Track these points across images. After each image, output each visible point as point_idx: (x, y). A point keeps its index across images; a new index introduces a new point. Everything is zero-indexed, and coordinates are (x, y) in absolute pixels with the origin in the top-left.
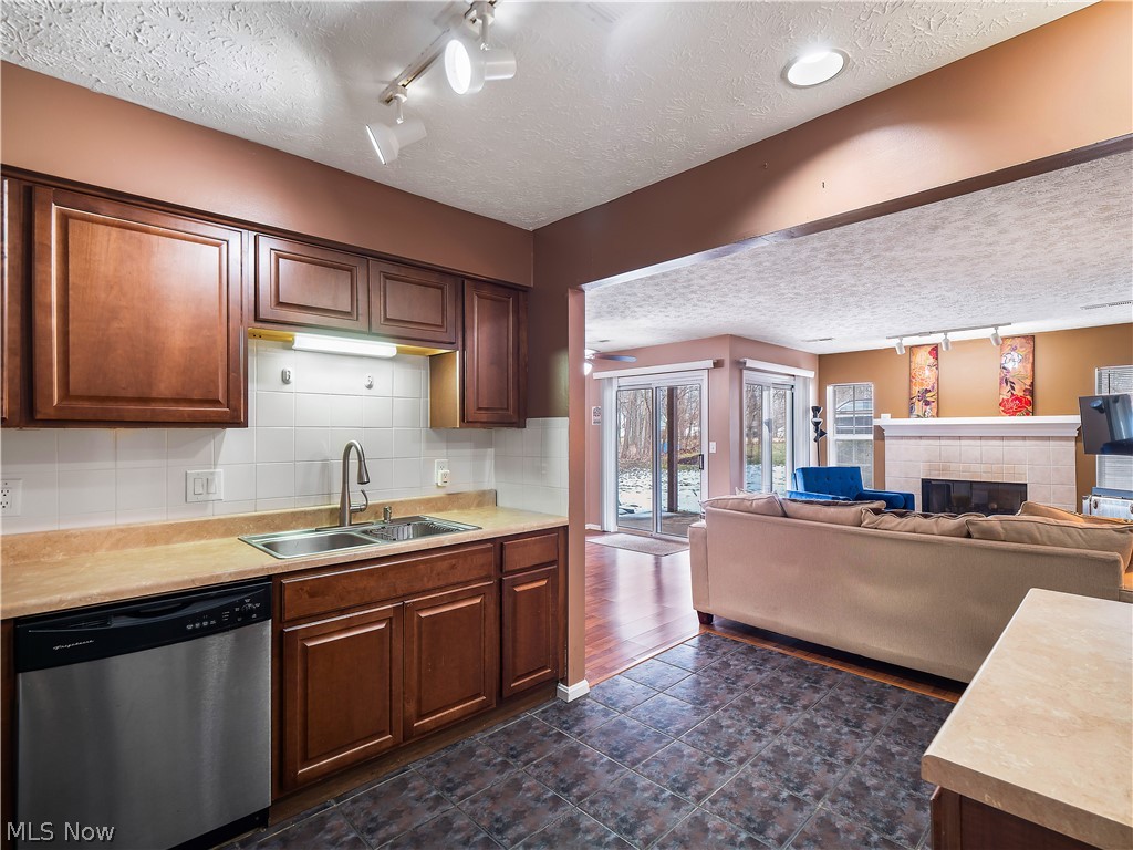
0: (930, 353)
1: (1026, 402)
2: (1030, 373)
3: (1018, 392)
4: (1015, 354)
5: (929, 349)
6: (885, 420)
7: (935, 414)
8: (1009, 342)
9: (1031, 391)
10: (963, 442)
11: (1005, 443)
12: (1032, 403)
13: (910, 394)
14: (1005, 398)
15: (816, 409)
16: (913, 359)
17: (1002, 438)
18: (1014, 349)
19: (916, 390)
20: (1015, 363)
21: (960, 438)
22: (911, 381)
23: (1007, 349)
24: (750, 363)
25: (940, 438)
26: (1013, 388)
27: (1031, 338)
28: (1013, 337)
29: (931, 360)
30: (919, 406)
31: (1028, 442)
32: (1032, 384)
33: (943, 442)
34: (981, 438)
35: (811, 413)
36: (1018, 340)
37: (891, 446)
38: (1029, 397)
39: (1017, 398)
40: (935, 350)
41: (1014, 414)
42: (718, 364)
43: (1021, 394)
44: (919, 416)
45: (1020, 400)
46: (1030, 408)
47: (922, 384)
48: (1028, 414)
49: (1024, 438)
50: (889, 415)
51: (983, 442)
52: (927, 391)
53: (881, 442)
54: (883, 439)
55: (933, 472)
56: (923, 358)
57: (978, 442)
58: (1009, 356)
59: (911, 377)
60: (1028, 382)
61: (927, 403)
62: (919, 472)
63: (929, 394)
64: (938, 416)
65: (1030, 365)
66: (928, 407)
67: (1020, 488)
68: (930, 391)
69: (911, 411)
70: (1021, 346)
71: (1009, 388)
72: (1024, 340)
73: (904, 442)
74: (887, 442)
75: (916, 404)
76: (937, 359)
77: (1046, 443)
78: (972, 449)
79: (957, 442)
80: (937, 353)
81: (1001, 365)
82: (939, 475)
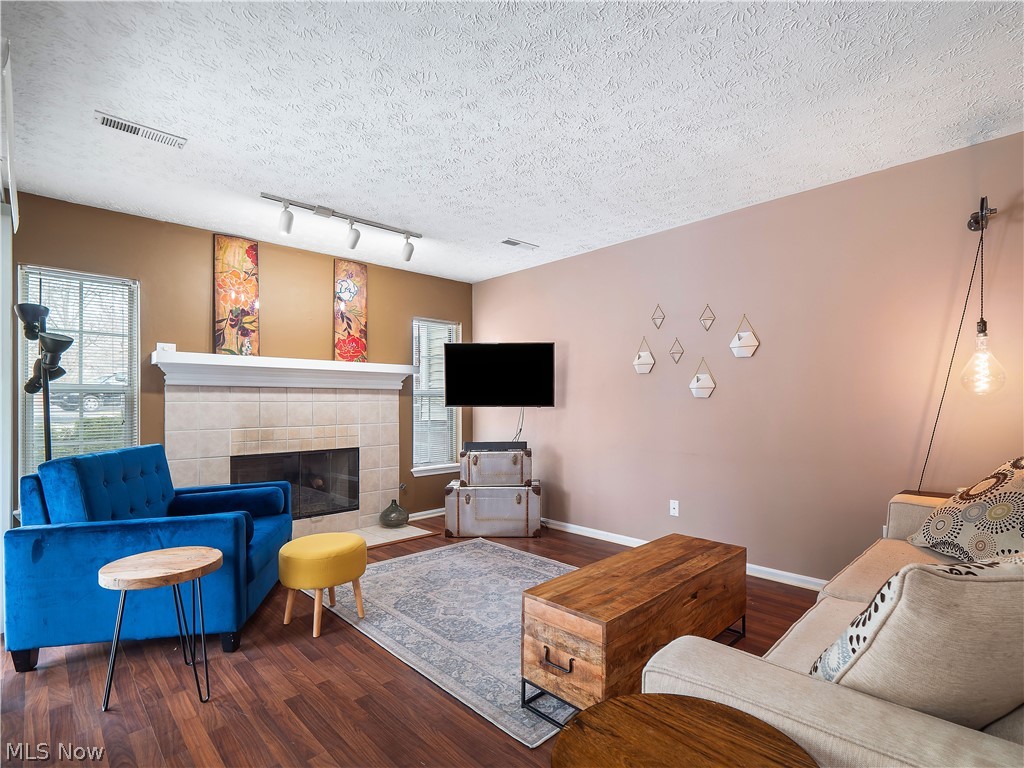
0: (247, 251)
1: (358, 347)
2: (364, 311)
3: (355, 333)
4: (350, 284)
5: (246, 245)
7: (256, 351)
8: (344, 266)
9: (364, 332)
10: (292, 396)
11: (338, 397)
12: (365, 347)
13: (215, 313)
14: (342, 338)
16: (219, 254)
17: (335, 390)
18: (350, 276)
19: (225, 307)
20: (350, 289)
21: (286, 390)
22: (215, 292)
23: (342, 275)
25: (258, 389)
26: (350, 327)
27: (364, 267)
29: (249, 265)
30: (231, 335)
31: (360, 397)
32: (366, 326)
33: (264, 396)
34: (312, 390)
36: (353, 267)
37: (176, 406)
38: (363, 340)
39: (354, 340)
40: (254, 249)
41: (351, 359)
43: (357, 335)
44: (232, 352)
45: (357, 343)
46: (365, 353)
47: (235, 300)
48: (363, 361)
49: (357, 391)
50: (173, 346)
51: (314, 396)
52: (245, 313)
54: (162, 391)
55: (248, 445)
56: (236, 258)
57: (309, 396)
58: (345, 284)
59: (216, 286)
60: (363, 321)
61: (245, 333)
62: (227, 445)
63: (247, 319)
64: (259, 354)
65: (364, 301)
66: (246, 340)
67: (354, 453)
68: (248, 314)
69: (216, 343)
70: (357, 276)
71: (345, 325)
72: (358, 268)
73: (202, 395)
74: (168, 395)
75: (227, 331)
76: (257, 265)
77: (376, 397)
78: (301, 406)
79: (282, 396)
80: (257, 256)
81: (336, 293)
82: (257, 447)
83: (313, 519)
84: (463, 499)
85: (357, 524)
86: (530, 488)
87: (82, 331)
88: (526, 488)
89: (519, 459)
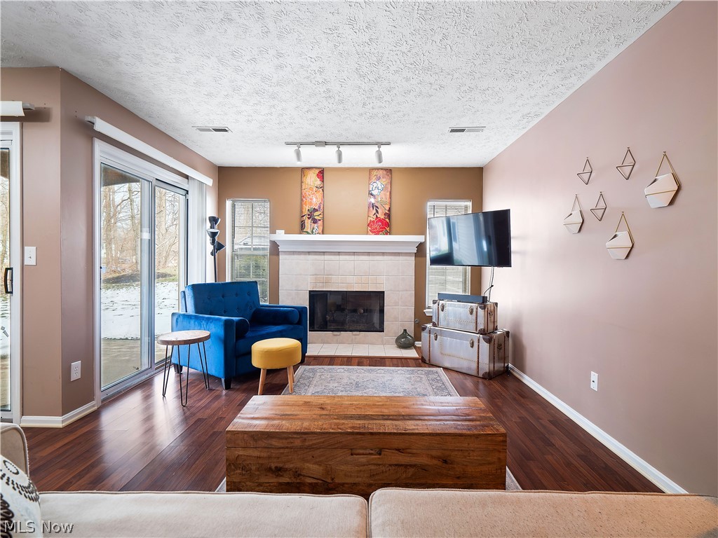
0: (318, 175)
1: (384, 225)
2: (388, 200)
3: (381, 216)
4: (379, 184)
5: (317, 171)
6: (280, 236)
7: (321, 232)
8: (375, 173)
9: (389, 215)
10: (342, 257)
11: (371, 258)
12: (388, 225)
13: (301, 212)
14: (372, 220)
15: (213, 220)
16: (304, 179)
17: (369, 254)
18: (379, 179)
19: (306, 208)
20: (378, 186)
21: (339, 253)
22: (302, 200)
23: (374, 179)
24: (102, 126)
25: (324, 253)
26: (377, 212)
27: (390, 171)
28: (378, 169)
29: (318, 182)
30: (308, 223)
31: (386, 258)
32: (389, 210)
33: (327, 257)
34: (354, 253)
35: (208, 224)
36: (381, 172)
37: (285, 262)
38: (387, 220)
39: (381, 220)
40: (321, 173)
41: (377, 233)
43: (383, 217)
44: (308, 233)
45: (382, 222)
46: (388, 229)
47: (311, 203)
48: (387, 234)
49: (383, 254)
50: (283, 231)
51: (356, 257)
52: (315, 210)
53: (275, 257)
54: (278, 255)
55: (318, 284)
56: (312, 180)
57: (352, 257)
58: (375, 185)
59: (302, 197)
60: (387, 207)
61: (315, 221)
62: (307, 284)
63: (316, 213)
64: (323, 233)
65: (388, 194)
66: (316, 225)
67: (380, 295)
68: (317, 210)
69: (302, 228)
70: (383, 178)
71: (375, 211)
72: (385, 172)
73: (296, 256)
74: (281, 257)
75: (306, 221)
76: (323, 182)
77: (397, 258)
78: (346, 262)
79: (337, 257)
80: (323, 176)
81: (370, 191)
82: (323, 287)
83: (354, 333)
84: (432, 336)
85: (382, 341)
86: (481, 336)
87: (252, 227)
88: (478, 335)
89: (475, 310)
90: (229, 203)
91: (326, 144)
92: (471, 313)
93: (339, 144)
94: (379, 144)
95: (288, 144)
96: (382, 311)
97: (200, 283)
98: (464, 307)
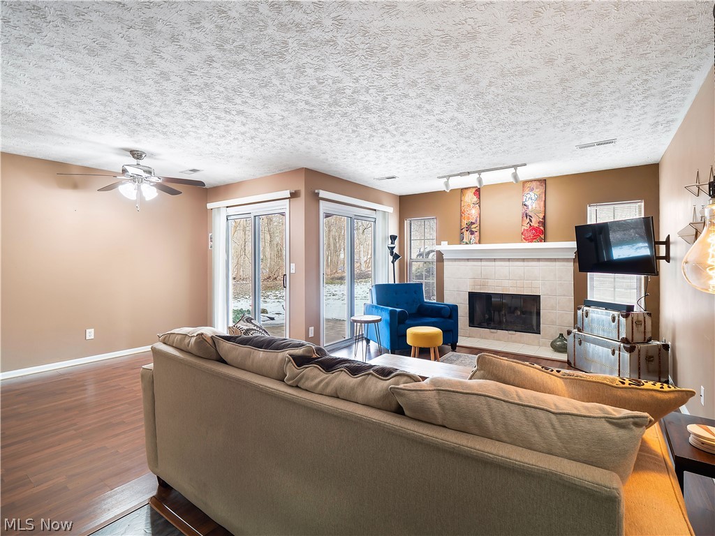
0: (474, 194)
1: (540, 232)
2: (542, 209)
3: (535, 224)
4: (532, 194)
5: (474, 190)
6: (444, 247)
7: (477, 241)
8: (528, 185)
9: (544, 223)
10: (497, 263)
11: (526, 263)
12: (544, 232)
13: (461, 226)
14: (526, 228)
15: (393, 238)
16: (463, 198)
17: (523, 260)
18: (532, 190)
19: (465, 222)
20: (533, 201)
21: (495, 260)
22: (461, 215)
23: (527, 191)
24: (323, 194)
25: (481, 260)
26: (531, 221)
27: (543, 181)
28: (531, 181)
29: (475, 199)
30: (467, 234)
31: (541, 263)
32: (544, 217)
33: (484, 263)
34: (509, 260)
35: (390, 241)
36: (534, 183)
37: (447, 266)
38: (542, 228)
39: (534, 229)
40: (478, 192)
41: (531, 241)
42: (294, 195)
43: (536, 225)
44: (467, 243)
45: (536, 230)
46: (542, 236)
47: (468, 218)
48: (541, 241)
49: (539, 260)
50: (447, 243)
51: (511, 263)
52: (472, 223)
53: (441, 264)
54: (443, 261)
55: (476, 287)
56: (470, 198)
57: (507, 263)
58: (528, 196)
59: (462, 213)
60: (542, 216)
61: (472, 233)
62: (467, 286)
63: (474, 226)
64: (480, 243)
65: (542, 203)
66: (473, 236)
67: (536, 299)
68: (474, 223)
69: (461, 241)
70: (537, 188)
71: (528, 220)
72: (538, 183)
73: (457, 263)
74: (445, 263)
75: (465, 233)
76: (479, 198)
77: (554, 263)
78: (503, 268)
79: (493, 263)
80: (479, 193)
81: (523, 202)
82: (481, 289)
83: (511, 332)
84: (577, 341)
85: (539, 342)
86: (622, 345)
87: (424, 239)
88: (619, 343)
89: (617, 318)
90: (406, 223)
91: (469, 173)
92: (614, 321)
93: (479, 172)
94: (515, 167)
95: (439, 178)
96: (538, 314)
97: (384, 283)
98: (607, 314)
